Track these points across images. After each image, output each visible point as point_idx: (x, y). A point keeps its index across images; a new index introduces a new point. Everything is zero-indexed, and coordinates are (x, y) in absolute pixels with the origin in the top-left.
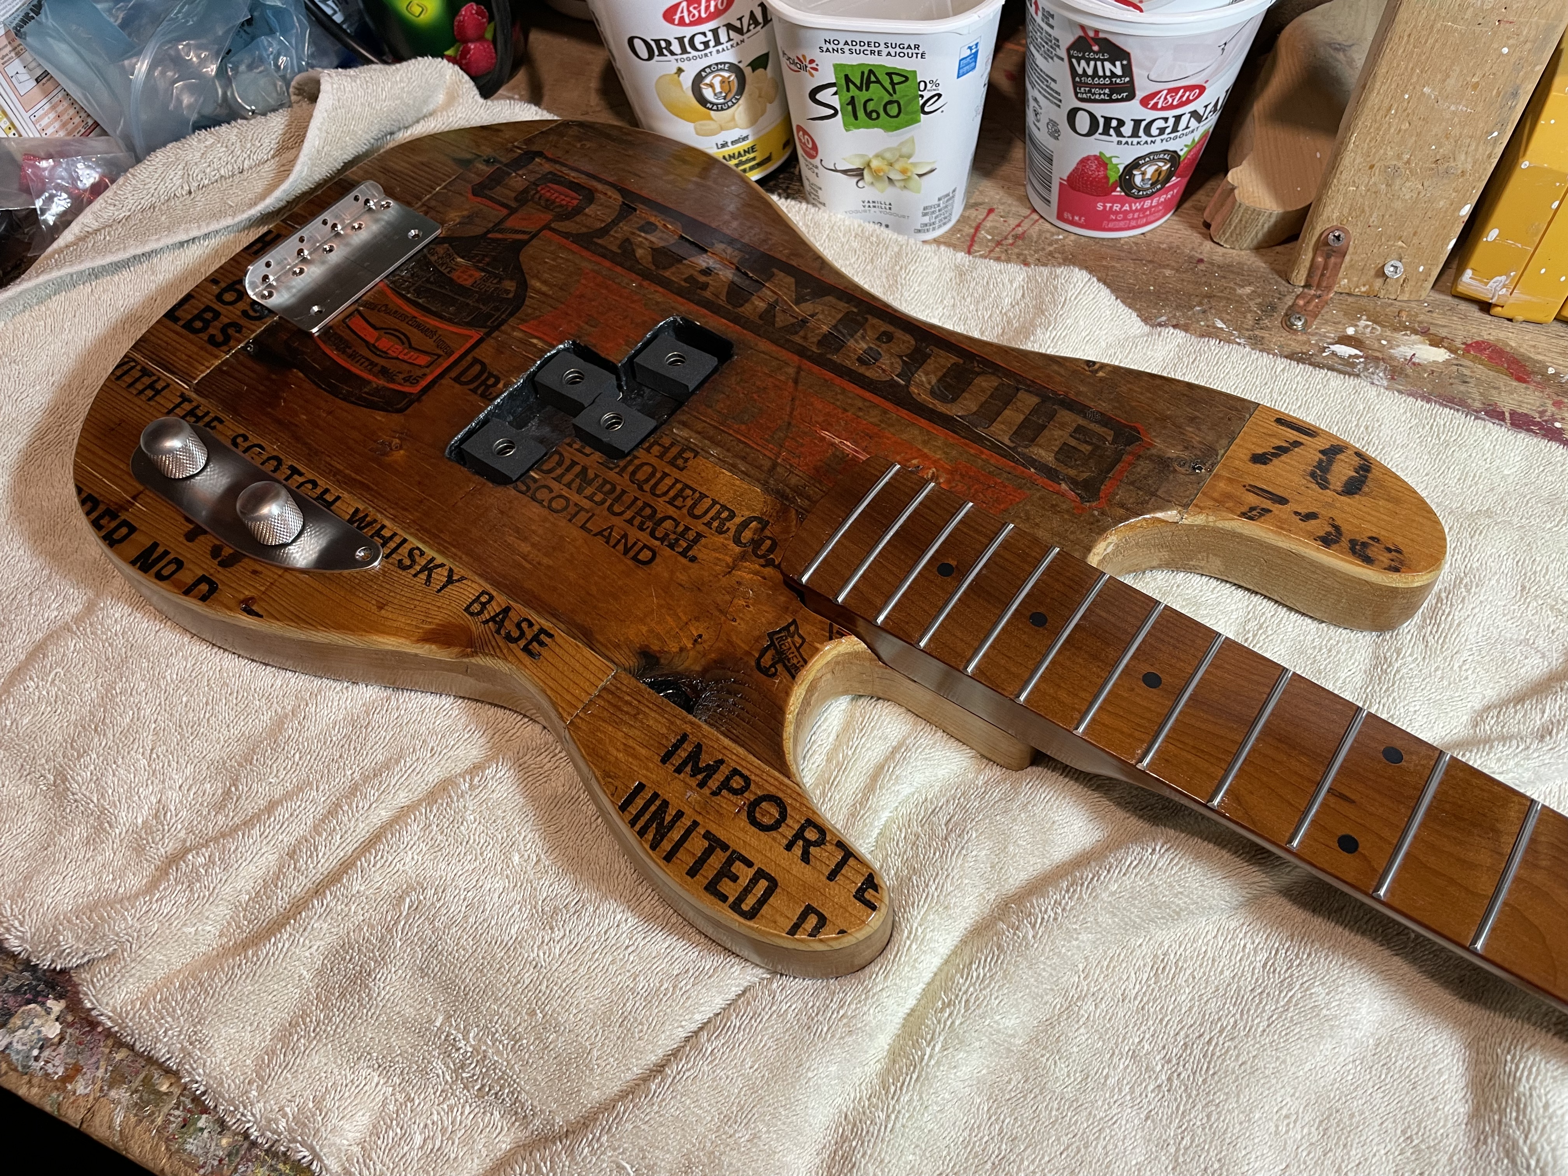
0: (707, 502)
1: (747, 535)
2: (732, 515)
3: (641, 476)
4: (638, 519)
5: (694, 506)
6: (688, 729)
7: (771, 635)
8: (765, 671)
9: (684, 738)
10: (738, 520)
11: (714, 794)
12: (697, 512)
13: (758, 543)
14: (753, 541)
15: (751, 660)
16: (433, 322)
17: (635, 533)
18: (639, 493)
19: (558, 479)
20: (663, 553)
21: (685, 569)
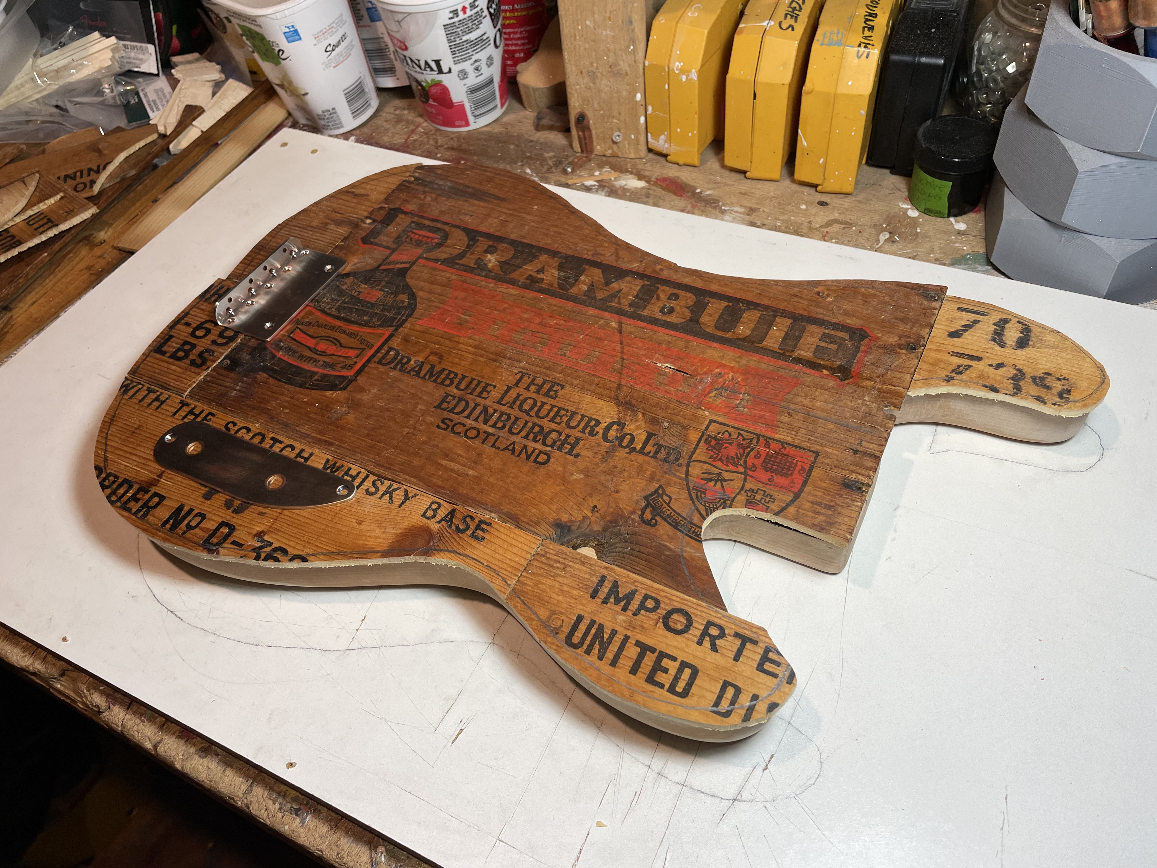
1: (612, 434)
2: (598, 423)
3: (526, 407)
4: (531, 436)
6: (605, 572)
7: (646, 498)
8: (648, 523)
9: (603, 578)
10: (603, 425)
11: (635, 614)
13: (621, 439)
14: (617, 438)
15: (636, 517)
16: (354, 328)
17: (531, 444)
18: (528, 418)
19: (468, 417)
20: (556, 454)
21: (574, 463)
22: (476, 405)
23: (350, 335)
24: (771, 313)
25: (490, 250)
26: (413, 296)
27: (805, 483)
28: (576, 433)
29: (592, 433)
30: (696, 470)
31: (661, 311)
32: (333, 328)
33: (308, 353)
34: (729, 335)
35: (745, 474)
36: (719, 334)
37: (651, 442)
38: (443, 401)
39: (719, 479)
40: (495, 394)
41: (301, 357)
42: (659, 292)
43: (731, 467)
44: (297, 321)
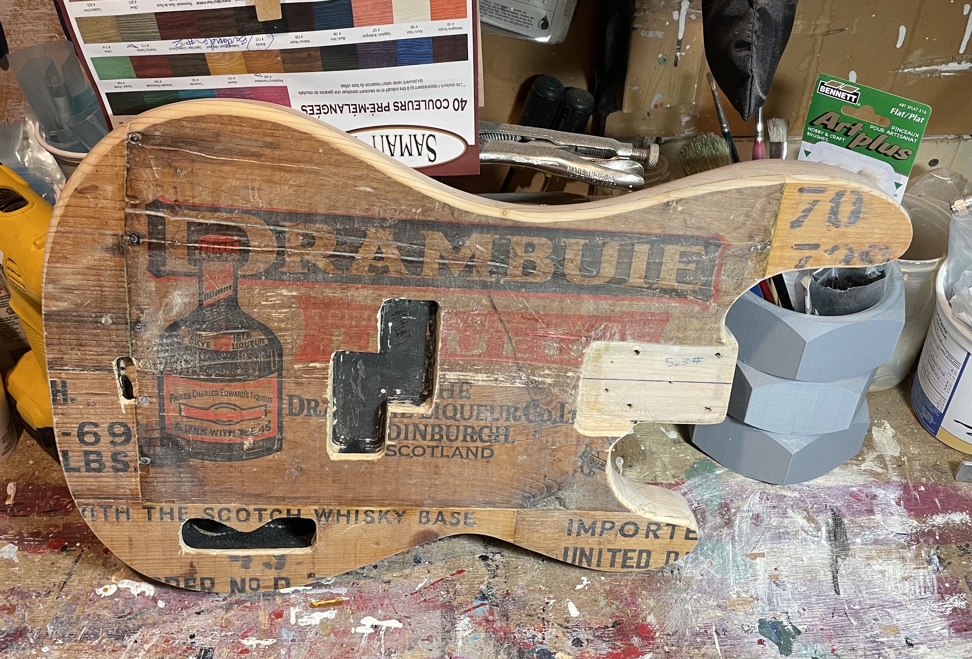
0: (498, 409)
4: (468, 438)
5: (492, 413)
6: (571, 517)
7: (580, 457)
8: (588, 475)
9: (571, 521)
11: (601, 535)
12: (496, 415)
13: (541, 416)
17: (471, 445)
18: (457, 423)
19: (406, 438)
20: (496, 447)
21: (514, 449)
22: (407, 426)
23: (242, 394)
26: (267, 330)
28: (502, 423)
29: (516, 419)
32: (216, 393)
33: (217, 427)
37: (566, 411)
41: (215, 433)
44: (173, 397)
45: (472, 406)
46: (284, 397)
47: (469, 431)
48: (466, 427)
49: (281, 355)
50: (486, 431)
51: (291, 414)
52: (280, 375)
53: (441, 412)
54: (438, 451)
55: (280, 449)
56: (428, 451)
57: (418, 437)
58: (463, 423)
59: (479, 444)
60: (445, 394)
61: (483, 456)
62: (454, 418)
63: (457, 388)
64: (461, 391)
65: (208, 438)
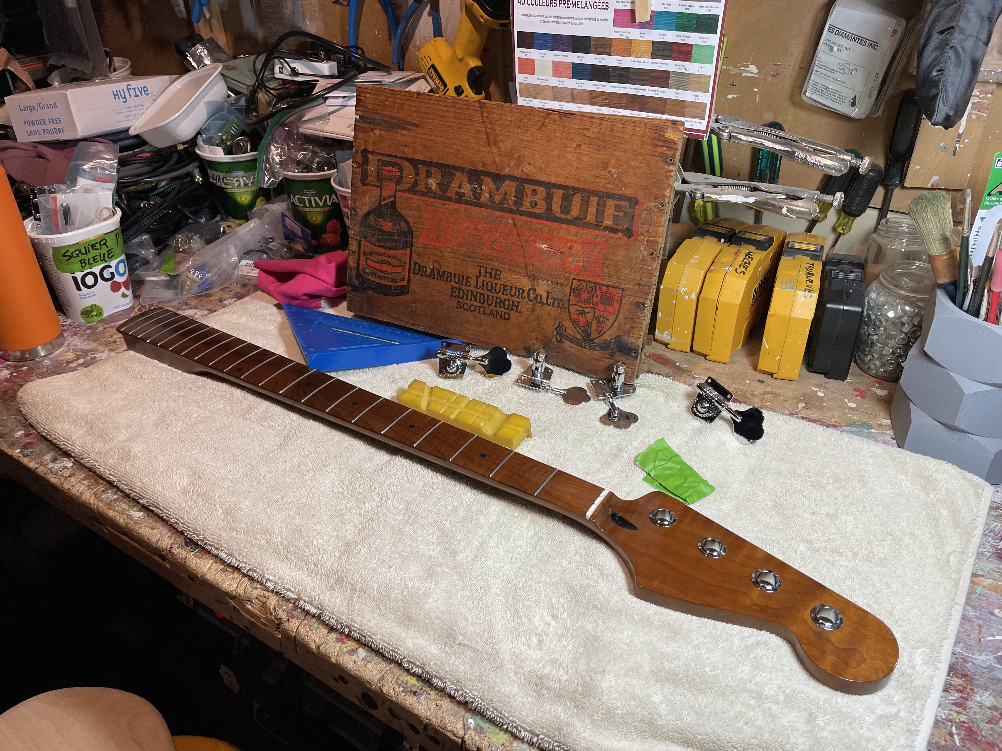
0: (514, 290)
1: (532, 296)
2: (523, 291)
3: (489, 288)
4: (498, 305)
5: (510, 292)
7: (556, 329)
8: (560, 342)
10: (526, 292)
12: (513, 294)
13: (536, 298)
14: (534, 298)
15: (554, 340)
16: (391, 252)
17: (499, 310)
18: (492, 294)
19: (467, 299)
20: (512, 313)
21: (520, 316)
22: (468, 291)
23: (393, 257)
24: (586, 194)
25: (429, 175)
26: (407, 223)
27: (620, 307)
28: (515, 299)
29: (523, 298)
30: (573, 310)
31: (531, 205)
32: (382, 254)
33: (381, 274)
34: (568, 217)
35: (593, 308)
36: (564, 216)
37: (550, 298)
38: (453, 292)
39: (583, 313)
40: (473, 283)
41: (379, 277)
42: (526, 190)
43: (588, 306)
44: (364, 253)
45: (501, 285)
46: (412, 263)
47: (498, 300)
48: (497, 298)
49: (412, 238)
50: (507, 302)
51: (414, 273)
52: (411, 249)
53: (485, 286)
54: (482, 310)
55: (408, 293)
56: (478, 309)
57: (473, 299)
58: (495, 295)
59: (502, 309)
60: (488, 275)
61: (504, 318)
62: (490, 290)
63: (494, 272)
64: (496, 274)
65: (377, 280)
